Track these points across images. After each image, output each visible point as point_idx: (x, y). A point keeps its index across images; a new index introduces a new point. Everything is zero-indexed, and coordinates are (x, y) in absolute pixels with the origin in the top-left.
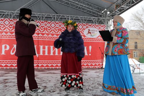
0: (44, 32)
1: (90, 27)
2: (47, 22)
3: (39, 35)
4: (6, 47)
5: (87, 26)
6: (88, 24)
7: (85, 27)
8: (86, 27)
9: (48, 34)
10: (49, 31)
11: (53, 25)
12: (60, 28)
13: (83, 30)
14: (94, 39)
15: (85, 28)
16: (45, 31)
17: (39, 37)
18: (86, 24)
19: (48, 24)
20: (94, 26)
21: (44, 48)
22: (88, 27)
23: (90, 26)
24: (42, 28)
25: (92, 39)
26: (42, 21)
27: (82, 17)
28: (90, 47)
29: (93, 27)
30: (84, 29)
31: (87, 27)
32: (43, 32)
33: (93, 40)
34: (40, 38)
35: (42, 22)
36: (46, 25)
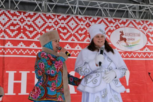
0: (18, 38)
1: (122, 25)
2: (26, 15)
3: (6, 46)
5: (117, 25)
6: (119, 20)
7: (112, 26)
8: (115, 27)
9: (28, 43)
10: (31, 36)
11: (40, 22)
12: (56, 28)
13: (109, 33)
14: (135, 53)
15: (112, 29)
16: (22, 34)
17: (5, 49)
18: (115, 20)
19: (29, 19)
20: (133, 24)
21: (18, 77)
22: (119, 27)
23: (124, 23)
24: (12, 28)
25: (130, 53)
26: (12, 12)
27: (104, 3)
29: (131, 25)
30: (110, 31)
31: (117, 27)
32: (15, 36)
33: (132, 57)
34: (9, 53)
35: (13, 15)
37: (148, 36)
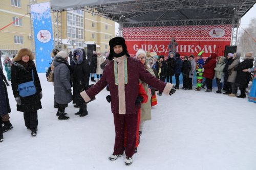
4: (150, 47)
7: (210, 28)
10: (180, 34)
11: (183, 29)
12: (188, 30)
13: (209, 31)
16: (177, 34)
22: (213, 28)
24: (174, 32)
25: (217, 38)
28: (215, 46)
29: (219, 27)
35: (174, 28)
36: (177, 29)
37: (226, 31)
